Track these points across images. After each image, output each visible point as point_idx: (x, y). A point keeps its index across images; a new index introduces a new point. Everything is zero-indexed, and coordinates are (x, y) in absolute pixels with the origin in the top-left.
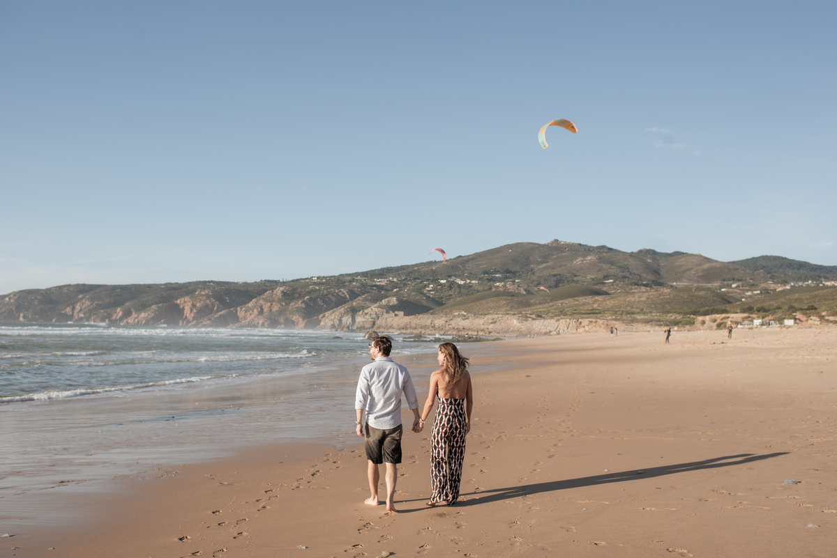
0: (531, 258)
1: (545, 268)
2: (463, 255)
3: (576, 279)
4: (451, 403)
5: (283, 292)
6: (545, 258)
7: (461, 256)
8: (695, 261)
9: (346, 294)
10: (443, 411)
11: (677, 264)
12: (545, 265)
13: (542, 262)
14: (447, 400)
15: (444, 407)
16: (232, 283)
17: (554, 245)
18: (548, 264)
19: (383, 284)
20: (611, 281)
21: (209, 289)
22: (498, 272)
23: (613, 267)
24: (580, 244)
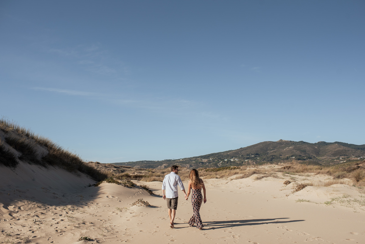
0: (268, 148)
1: (273, 152)
2: (243, 147)
3: (280, 157)
4: (197, 191)
5: (165, 166)
6: (274, 148)
7: (242, 148)
8: (334, 147)
9: (188, 166)
10: (195, 193)
11: (327, 149)
12: (273, 151)
13: (272, 150)
14: (196, 190)
15: (195, 192)
16: (153, 161)
17: (280, 142)
18: (274, 150)
19: (205, 161)
20: (294, 157)
21: (139, 165)
22: (253, 155)
23: (298, 151)
24: (291, 141)
